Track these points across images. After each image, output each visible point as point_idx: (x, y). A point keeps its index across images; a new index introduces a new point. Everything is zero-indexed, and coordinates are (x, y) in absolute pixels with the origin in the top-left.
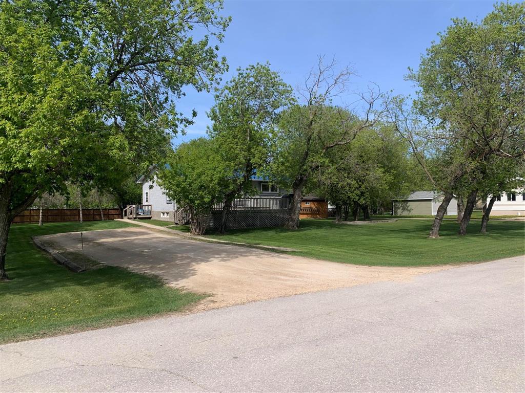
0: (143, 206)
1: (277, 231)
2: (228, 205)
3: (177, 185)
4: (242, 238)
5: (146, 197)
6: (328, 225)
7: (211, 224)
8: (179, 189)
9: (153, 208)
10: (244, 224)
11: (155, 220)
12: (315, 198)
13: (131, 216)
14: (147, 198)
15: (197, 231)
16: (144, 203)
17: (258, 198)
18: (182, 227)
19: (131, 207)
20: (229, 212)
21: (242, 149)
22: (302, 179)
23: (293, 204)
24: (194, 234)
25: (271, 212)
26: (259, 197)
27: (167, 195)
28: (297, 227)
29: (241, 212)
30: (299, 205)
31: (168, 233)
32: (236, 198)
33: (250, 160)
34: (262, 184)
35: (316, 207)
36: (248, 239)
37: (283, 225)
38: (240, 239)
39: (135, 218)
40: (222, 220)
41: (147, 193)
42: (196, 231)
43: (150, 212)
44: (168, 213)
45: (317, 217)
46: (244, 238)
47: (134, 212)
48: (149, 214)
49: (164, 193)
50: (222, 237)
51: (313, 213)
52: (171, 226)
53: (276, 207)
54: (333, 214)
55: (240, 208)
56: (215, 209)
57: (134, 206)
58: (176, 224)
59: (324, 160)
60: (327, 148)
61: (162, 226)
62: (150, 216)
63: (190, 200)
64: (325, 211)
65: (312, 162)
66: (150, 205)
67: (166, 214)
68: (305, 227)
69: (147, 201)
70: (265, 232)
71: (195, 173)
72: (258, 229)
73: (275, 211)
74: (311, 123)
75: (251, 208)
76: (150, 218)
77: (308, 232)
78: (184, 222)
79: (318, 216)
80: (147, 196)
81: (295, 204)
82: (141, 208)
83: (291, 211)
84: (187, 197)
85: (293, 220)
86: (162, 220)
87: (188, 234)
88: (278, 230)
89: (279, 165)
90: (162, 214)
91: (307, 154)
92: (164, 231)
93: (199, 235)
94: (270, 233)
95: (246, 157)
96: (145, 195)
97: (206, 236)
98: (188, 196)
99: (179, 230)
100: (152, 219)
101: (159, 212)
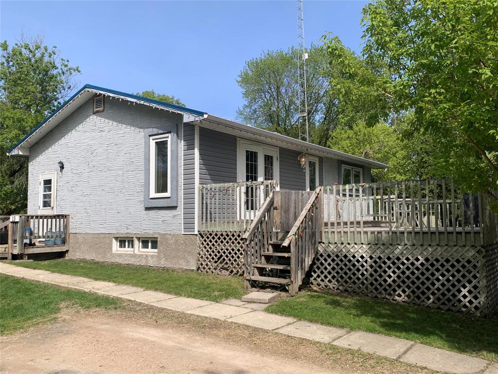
5: (42, 193)
9: (72, 225)
14: (48, 196)
16: (35, 211)
34: (343, 166)
39: (16, 257)
41: (48, 182)
43: (65, 236)
62: (62, 249)
66: (60, 217)
67: (137, 244)
69: (48, 204)
76: (61, 255)
80: (48, 189)
86: (119, 261)
90: (115, 245)
96: (41, 186)
100: (68, 257)
101: (101, 236)
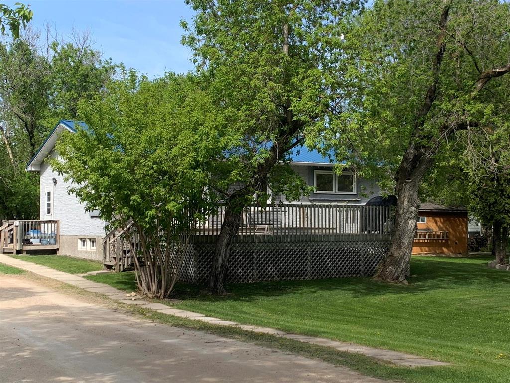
0: (40, 223)
1: (355, 291)
2: (232, 223)
3: (101, 168)
4: (268, 309)
5: (47, 202)
6: (483, 276)
7: (191, 271)
8: (105, 180)
9: (61, 228)
10: (271, 269)
11: (65, 257)
12: (437, 206)
13: (11, 246)
14: (49, 205)
15: (154, 288)
16: (44, 216)
17: (306, 206)
18: (121, 276)
19: (9, 226)
20: (234, 239)
21: (268, 76)
22: (418, 158)
23: (395, 221)
24: (146, 297)
25: (340, 239)
26: (309, 204)
27: (78, 195)
28: (407, 278)
29: (266, 240)
30: (412, 223)
31: (82, 293)
32: (254, 206)
33: (289, 102)
34: (316, 172)
35: (440, 229)
36: (284, 313)
37: (370, 274)
38: (262, 312)
39: (19, 252)
40: (217, 260)
41: (49, 193)
42: (149, 289)
43: (56, 238)
44: (93, 241)
45: (443, 253)
46: (273, 311)
47: (17, 237)
48: (52, 241)
49: (72, 191)
50: (214, 306)
51: (434, 242)
52: (95, 273)
53: (353, 229)
54: (477, 244)
55: (263, 231)
56: (200, 230)
57: (17, 223)
58: (109, 267)
59: (479, 106)
60: (488, 77)
61: (72, 273)
62: (55, 247)
63: (132, 208)
64: (461, 239)
65: (450, 113)
66: (55, 222)
67: (88, 243)
68: (426, 279)
69: (49, 211)
70: (326, 293)
71: (144, 138)
72: (308, 284)
73: (351, 238)
74: (446, 14)
75: (290, 229)
76: (54, 252)
77: (438, 294)
78: (126, 263)
79: (445, 250)
80: (49, 199)
81: (402, 222)
82: (37, 227)
83: (391, 239)
84: (126, 201)
85: (396, 263)
86: (80, 256)
87: (129, 298)
88: (359, 287)
89: (365, 116)
90: (80, 243)
91: (433, 94)
92: (72, 287)
93: (157, 298)
94: (341, 296)
95: (279, 97)
96: (46, 197)
97: (176, 302)
98: (127, 197)
99: (111, 284)
100: (59, 253)
101: (73, 237)
